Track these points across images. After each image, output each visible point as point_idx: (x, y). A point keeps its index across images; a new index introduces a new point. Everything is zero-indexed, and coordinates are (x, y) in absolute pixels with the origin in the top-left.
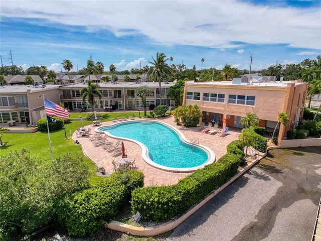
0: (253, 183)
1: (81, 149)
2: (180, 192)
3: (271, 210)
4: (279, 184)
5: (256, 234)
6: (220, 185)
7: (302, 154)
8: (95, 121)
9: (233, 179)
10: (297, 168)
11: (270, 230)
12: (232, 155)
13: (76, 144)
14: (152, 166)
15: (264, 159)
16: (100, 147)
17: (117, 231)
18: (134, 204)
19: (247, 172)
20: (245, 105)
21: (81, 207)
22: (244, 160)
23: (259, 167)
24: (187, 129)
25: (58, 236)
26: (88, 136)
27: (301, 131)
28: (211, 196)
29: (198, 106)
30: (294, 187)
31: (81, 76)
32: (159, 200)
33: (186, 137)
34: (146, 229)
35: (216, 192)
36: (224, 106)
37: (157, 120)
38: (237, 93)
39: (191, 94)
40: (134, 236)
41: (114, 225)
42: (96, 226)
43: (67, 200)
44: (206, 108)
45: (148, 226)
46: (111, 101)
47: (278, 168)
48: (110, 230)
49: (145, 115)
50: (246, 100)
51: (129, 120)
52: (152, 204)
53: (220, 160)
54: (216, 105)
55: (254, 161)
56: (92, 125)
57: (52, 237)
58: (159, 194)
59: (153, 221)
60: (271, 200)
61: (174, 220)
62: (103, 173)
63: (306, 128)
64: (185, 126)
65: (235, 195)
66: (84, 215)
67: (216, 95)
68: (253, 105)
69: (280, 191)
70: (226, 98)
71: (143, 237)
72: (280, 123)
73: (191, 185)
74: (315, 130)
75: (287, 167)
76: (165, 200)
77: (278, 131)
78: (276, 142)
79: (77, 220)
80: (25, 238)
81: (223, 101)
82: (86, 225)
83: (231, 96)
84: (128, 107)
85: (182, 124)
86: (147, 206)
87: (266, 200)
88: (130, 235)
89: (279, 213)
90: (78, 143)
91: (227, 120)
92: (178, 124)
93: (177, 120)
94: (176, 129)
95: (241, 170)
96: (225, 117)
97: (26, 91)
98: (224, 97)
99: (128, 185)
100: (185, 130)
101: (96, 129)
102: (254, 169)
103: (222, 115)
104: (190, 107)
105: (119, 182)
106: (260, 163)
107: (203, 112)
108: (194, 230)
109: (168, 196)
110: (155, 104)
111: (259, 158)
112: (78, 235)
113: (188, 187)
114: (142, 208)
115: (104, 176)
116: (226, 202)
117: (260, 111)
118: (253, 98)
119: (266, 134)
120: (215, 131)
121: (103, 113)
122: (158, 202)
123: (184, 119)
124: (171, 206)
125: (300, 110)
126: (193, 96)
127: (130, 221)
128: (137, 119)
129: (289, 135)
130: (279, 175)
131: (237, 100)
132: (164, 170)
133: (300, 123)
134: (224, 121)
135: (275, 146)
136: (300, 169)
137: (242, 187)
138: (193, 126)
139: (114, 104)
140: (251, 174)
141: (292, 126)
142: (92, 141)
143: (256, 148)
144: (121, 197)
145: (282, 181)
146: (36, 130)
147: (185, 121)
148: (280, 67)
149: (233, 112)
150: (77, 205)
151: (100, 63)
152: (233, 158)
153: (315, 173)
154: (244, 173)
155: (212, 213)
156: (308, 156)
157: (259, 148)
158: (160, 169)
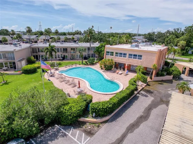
0: (141, 98)
1: (53, 84)
2: (111, 104)
3: (149, 110)
4: (152, 98)
5: (143, 119)
6: (127, 100)
7: (163, 84)
8: (55, 67)
9: (132, 97)
10: (160, 91)
11: (148, 118)
12: (132, 86)
13: (49, 81)
14: (93, 92)
15: (146, 87)
16: (63, 83)
17: (84, 122)
18: (91, 110)
19: (138, 93)
20: (137, 59)
21: (68, 112)
22: (137, 88)
23: (144, 91)
24: (107, 71)
25: (56, 125)
26: (54, 77)
27: (163, 73)
28: (123, 105)
29: (113, 59)
30: (159, 99)
31: (36, 36)
32: (103, 107)
33: (107, 76)
34: (97, 120)
35: (125, 103)
36: (126, 60)
37: (90, 66)
38: (133, 53)
39: (108, 52)
40: (92, 123)
41: (82, 119)
42: (75, 120)
43: (62, 109)
44: (117, 61)
45: (97, 118)
46: (61, 55)
47: (152, 91)
48: (81, 121)
49: (82, 63)
50: (137, 57)
51: (74, 66)
52: (100, 109)
53: (127, 88)
54: (122, 59)
55: (141, 88)
56: (54, 70)
57: (54, 126)
58: (103, 105)
59: (100, 116)
60: (149, 105)
61: (109, 116)
62: (70, 96)
63: (165, 71)
64: (105, 69)
65: (133, 104)
66: (70, 115)
67: (122, 53)
68: (141, 59)
69: (153, 101)
70: (127, 55)
71: (96, 123)
72: (153, 69)
73: (116, 100)
74: (170, 72)
75: (156, 90)
76: (105, 107)
77: (152, 72)
78: (151, 78)
79: (67, 117)
80: (41, 127)
81: (126, 57)
82: (70, 120)
83: (130, 55)
84: (71, 58)
85: (104, 69)
86: (98, 110)
87: (147, 106)
88: (90, 123)
89: (152, 111)
90: (50, 80)
91: (128, 67)
92: (102, 69)
93: (101, 67)
94: (101, 71)
95: (136, 92)
96: (126, 65)
97: (13, 50)
98: (126, 55)
99: (87, 101)
100: (106, 72)
101: (57, 72)
102: (141, 92)
103: (125, 64)
104: (109, 60)
105: (82, 100)
106: (144, 89)
107: (115, 62)
108: (117, 119)
109: (106, 105)
110: (87, 57)
111: (144, 86)
112: (66, 124)
113: (115, 101)
114: (95, 111)
115: (70, 97)
116: (130, 107)
117: (144, 63)
118: (141, 56)
119: (147, 74)
120: (121, 72)
121: (58, 62)
122: (102, 108)
123: (105, 66)
124: (108, 110)
125: (163, 61)
126: (110, 54)
127: (89, 117)
128: (78, 66)
129: (157, 75)
130: (152, 94)
131: (133, 56)
132: (99, 94)
133: (163, 68)
134: (126, 67)
135: (151, 80)
136: (162, 91)
137: (136, 100)
138: (110, 70)
139: (63, 56)
140: (140, 94)
141: (159, 70)
142: (58, 79)
143: (142, 81)
144: (85, 107)
145: (154, 97)
146: (22, 73)
147: (106, 67)
148: (154, 33)
149: (131, 63)
150: (66, 111)
151: (49, 29)
152: (132, 87)
153: (168, 93)
154: (137, 94)
155: (124, 112)
156: (165, 84)
157: (143, 81)
158: (98, 93)
